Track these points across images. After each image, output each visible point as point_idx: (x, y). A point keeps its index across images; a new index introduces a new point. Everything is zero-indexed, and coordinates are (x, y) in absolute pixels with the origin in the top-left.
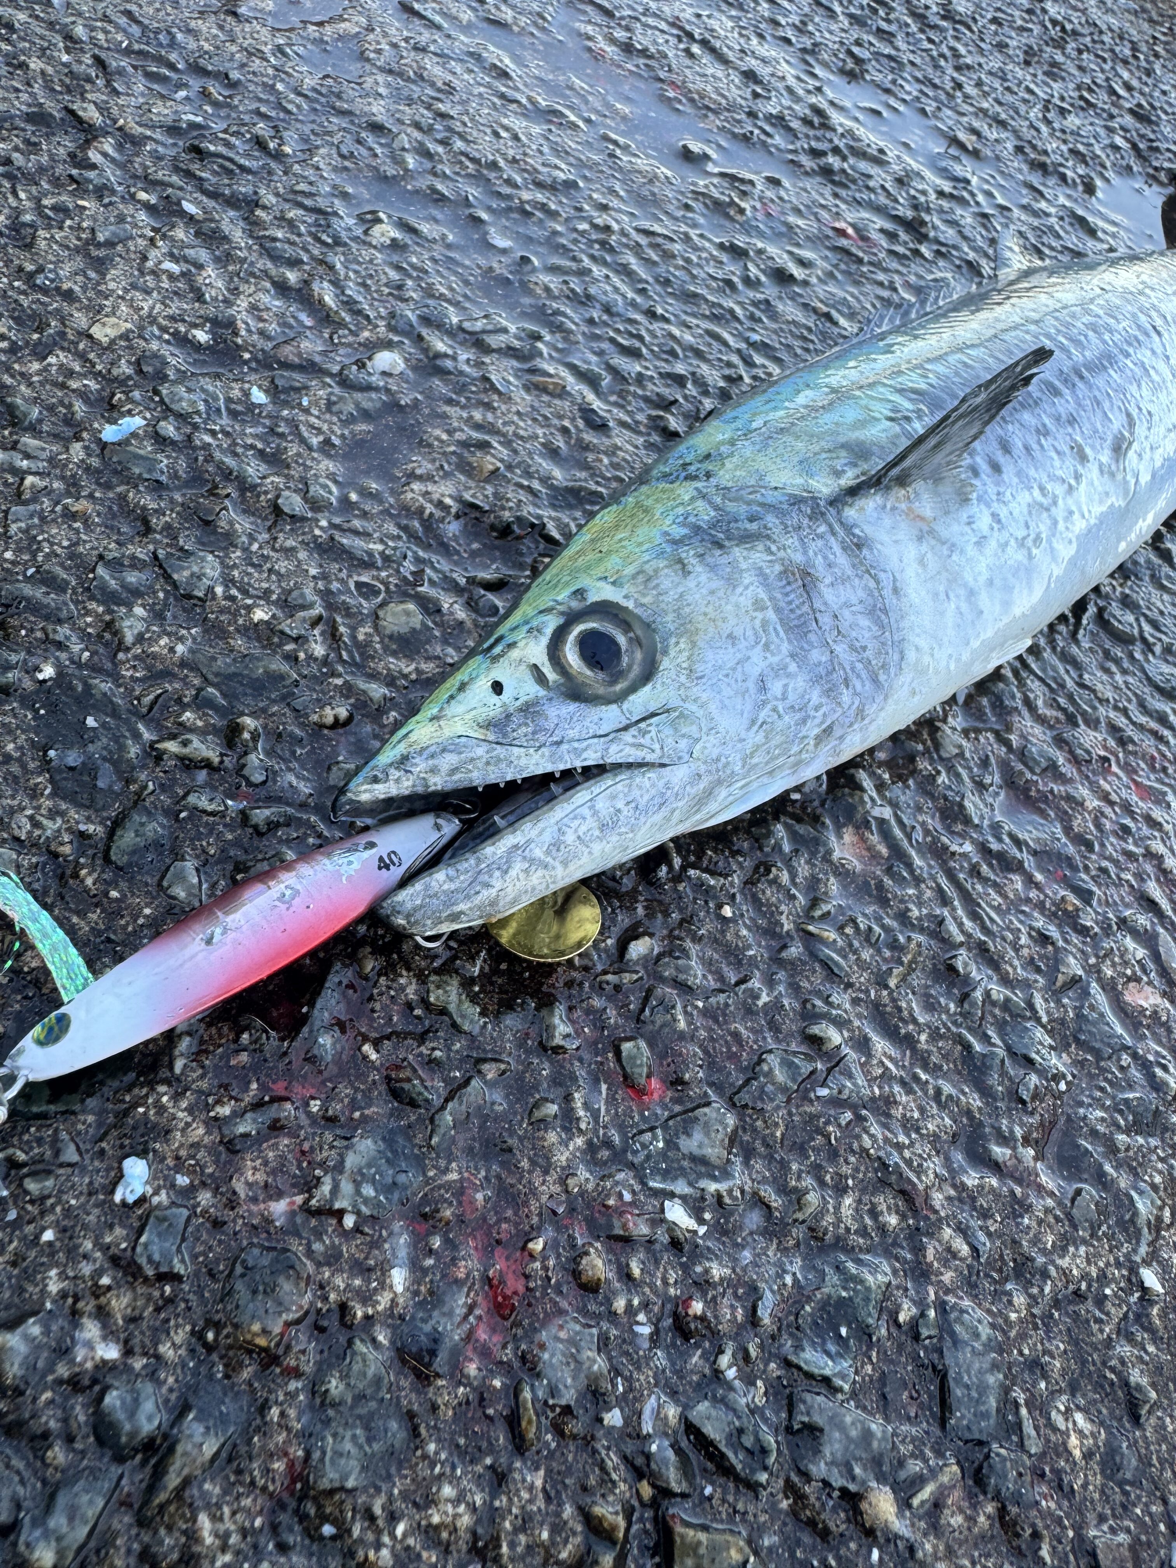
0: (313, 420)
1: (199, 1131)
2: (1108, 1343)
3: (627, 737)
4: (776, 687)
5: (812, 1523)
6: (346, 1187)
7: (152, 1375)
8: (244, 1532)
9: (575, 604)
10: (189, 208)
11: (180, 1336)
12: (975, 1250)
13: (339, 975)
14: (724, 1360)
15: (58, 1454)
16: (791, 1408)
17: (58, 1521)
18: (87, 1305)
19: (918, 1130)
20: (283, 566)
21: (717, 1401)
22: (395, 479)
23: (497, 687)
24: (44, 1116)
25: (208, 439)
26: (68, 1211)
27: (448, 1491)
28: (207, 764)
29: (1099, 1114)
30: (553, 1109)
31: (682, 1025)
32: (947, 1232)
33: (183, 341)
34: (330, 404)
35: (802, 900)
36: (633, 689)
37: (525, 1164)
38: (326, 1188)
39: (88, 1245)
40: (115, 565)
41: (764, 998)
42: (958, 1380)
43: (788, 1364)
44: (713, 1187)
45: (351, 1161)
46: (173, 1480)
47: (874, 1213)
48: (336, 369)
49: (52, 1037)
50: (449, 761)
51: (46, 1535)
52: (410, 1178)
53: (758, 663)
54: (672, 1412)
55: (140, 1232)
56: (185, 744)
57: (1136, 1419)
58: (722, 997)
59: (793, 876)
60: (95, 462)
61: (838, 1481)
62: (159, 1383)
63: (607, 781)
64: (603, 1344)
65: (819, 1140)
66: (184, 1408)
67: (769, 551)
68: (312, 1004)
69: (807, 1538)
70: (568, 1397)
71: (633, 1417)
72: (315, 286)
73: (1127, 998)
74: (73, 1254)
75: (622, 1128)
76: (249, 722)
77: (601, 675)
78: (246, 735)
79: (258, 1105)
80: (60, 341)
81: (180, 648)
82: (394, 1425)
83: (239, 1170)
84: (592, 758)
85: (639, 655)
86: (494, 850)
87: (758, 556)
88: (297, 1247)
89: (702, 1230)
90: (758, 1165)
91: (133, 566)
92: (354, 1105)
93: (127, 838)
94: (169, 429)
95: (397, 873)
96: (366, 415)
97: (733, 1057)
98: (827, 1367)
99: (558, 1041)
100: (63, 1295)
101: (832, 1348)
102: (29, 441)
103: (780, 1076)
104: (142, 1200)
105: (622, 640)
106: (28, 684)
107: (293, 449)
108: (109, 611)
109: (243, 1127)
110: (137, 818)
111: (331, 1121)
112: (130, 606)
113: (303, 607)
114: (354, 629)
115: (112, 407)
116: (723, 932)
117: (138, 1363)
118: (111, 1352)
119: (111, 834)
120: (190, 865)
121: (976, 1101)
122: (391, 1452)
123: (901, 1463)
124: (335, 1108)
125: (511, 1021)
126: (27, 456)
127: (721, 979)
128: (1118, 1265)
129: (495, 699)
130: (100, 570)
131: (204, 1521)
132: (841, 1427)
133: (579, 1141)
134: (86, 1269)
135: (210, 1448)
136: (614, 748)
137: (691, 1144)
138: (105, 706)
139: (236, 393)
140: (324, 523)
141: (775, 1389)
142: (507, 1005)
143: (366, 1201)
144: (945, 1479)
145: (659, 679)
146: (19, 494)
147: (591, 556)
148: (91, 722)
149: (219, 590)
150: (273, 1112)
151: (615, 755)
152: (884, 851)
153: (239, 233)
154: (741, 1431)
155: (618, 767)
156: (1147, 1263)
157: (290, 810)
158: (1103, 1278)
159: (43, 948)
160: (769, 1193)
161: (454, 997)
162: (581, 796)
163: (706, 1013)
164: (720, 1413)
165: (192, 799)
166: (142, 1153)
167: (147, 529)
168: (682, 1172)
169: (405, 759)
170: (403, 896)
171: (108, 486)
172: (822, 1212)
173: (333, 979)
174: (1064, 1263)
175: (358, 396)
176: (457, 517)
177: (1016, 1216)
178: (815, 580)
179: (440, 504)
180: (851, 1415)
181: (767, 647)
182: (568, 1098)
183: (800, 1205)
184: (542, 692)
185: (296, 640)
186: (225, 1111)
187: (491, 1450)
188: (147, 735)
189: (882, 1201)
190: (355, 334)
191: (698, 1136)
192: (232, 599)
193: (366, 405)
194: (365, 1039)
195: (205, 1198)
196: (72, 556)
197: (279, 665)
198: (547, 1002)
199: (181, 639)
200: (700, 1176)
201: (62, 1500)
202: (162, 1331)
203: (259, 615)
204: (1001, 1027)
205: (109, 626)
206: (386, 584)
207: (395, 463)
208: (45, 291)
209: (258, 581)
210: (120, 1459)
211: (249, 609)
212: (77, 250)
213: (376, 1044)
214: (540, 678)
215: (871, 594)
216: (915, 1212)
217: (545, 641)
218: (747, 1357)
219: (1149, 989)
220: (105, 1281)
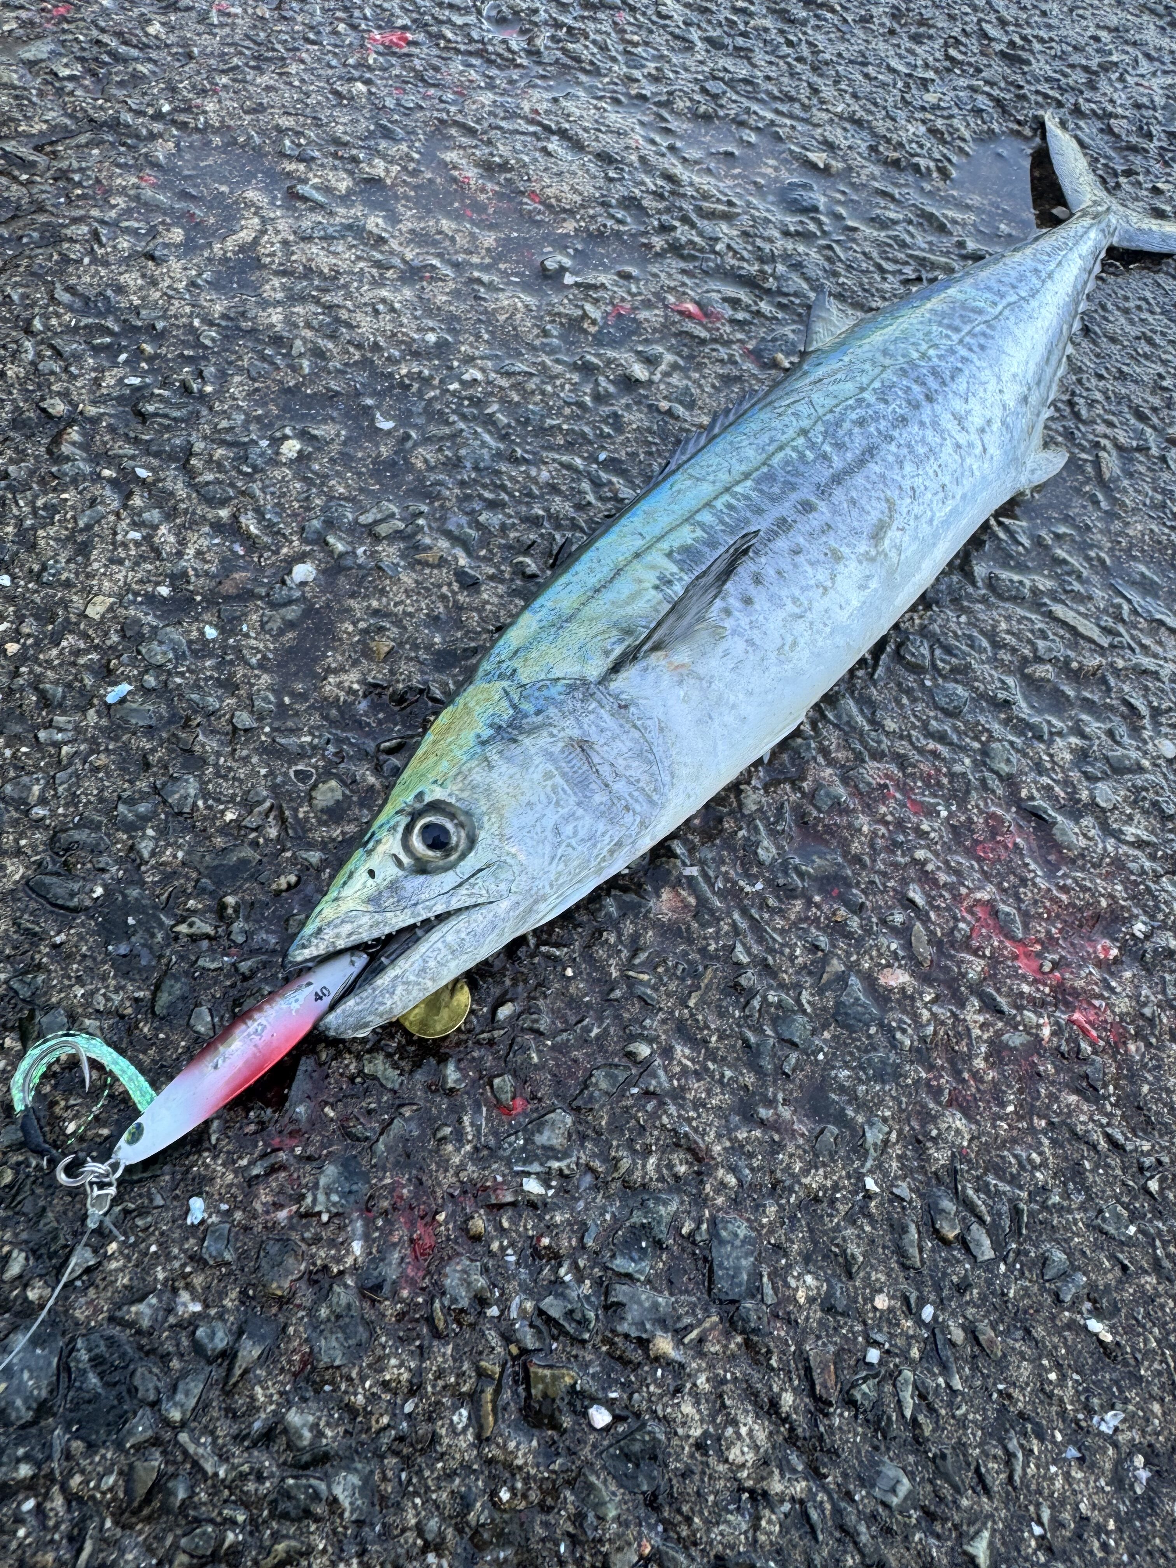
0: (253, 642)
1: (230, 1177)
2: (837, 1229)
3: (463, 891)
4: (568, 830)
5: (620, 1359)
6: (321, 1197)
7: (220, 1317)
8: (281, 1394)
9: (418, 806)
10: (142, 473)
11: (234, 1294)
12: (739, 1181)
13: (306, 1064)
14: (562, 1271)
15: (175, 1364)
16: (607, 1294)
17: (180, 1397)
18: (180, 1284)
19: (704, 1106)
20: (242, 773)
21: (557, 1296)
22: (316, 676)
23: (372, 873)
24: (140, 1181)
25: (178, 680)
26: (162, 1234)
27: (393, 1361)
28: (207, 936)
29: (847, 1073)
30: (447, 1130)
31: (536, 1059)
32: (721, 1172)
33: (152, 600)
34: (263, 625)
35: (625, 954)
36: (463, 856)
37: (433, 1167)
38: (309, 1200)
39: (176, 1251)
40: (131, 802)
41: (596, 1031)
42: (721, 1265)
43: (606, 1268)
44: (556, 1165)
45: (323, 1181)
46: (238, 1372)
47: (670, 1166)
48: (263, 591)
49: (135, 1138)
50: (347, 928)
51: (175, 1405)
52: (360, 1187)
53: (551, 818)
54: (529, 1305)
55: (203, 1240)
56: (191, 925)
57: (850, 1276)
58: (565, 1036)
59: (620, 935)
60: (104, 722)
61: (634, 1334)
62: (225, 1321)
63: (453, 921)
64: (485, 1270)
65: (633, 1123)
66: (240, 1333)
67: (552, 735)
68: (289, 1087)
69: (618, 1367)
70: (464, 1303)
71: (504, 1310)
72: (242, 519)
73: (882, 981)
74: (169, 1258)
75: (496, 1134)
76: (230, 900)
77: (439, 854)
78: (230, 911)
79: (264, 1156)
80: (68, 627)
81: (180, 854)
82: (361, 1329)
83: (257, 1196)
84: (440, 909)
85: (463, 834)
86: (383, 981)
87: (543, 740)
88: (295, 1236)
89: (551, 1192)
90: (589, 1145)
91: (142, 799)
92: (323, 1146)
93: (164, 998)
94: (150, 680)
95: (327, 1001)
96: (291, 625)
97: (572, 1075)
98: (631, 1267)
99: (450, 1084)
100: (166, 1279)
101: (635, 1255)
102: (60, 719)
103: (604, 1085)
104: (203, 1222)
105: (450, 826)
106: (88, 903)
107: (240, 672)
108: (131, 837)
109: (255, 1171)
110: (168, 982)
111: (310, 1159)
112: (143, 829)
113: (260, 803)
114: (295, 810)
115: (110, 672)
116: (567, 988)
117: (213, 1312)
118: (197, 1308)
119: (154, 994)
120: (204, 1010)
121: (749, 1079)
122: (359, 1345)
123: (679, 1318)
124: (311, 1150)
125: (419, 1076)
126: (60, 730)
127: (566, 1022)
128: (849, 1177)
129: (371, 882)
130: (122, 808)
131: (258, 1389)
132: (640, 1303)
133: (468, 1148)
134: (176, 1264)
135: (256, 1353)
136: (454, 900)
137: (542, 1139)
138: (137, 908)
139: (195, 634)
140: (267, 729)
141: (598, 1283)
142: (417, 1065)
143: (334, 1204)
144: (707, 1325)
145: (479, 846)
146: (60, 762)
147: (432, 759)
148: (131, 921)
149: (200, 803)
150: (272, 1160)
151: (455, 904)
152: (692, 901)
153: (180, 485)
154: (572, 1312)
155: (459, 911)
156: (871, 1172)
157: (264, 957)
158: (836, 1188)
159: (124, 1080)
160: (596, 1164)
161: (381, 1067)
162: (435, 936)
163: (553, 1048)
164: (560, 1302)
165: (201, 962)
166: (199, 1195)
167: (147, 766)
168: (536, 1158)
169: (320, 930)
170: (331, 1018)
171: (116, 739)
172: (630, 1172)
173: (302, 1068)
174: (806, 1181)
175: (283, 611)
176: (365, 696)
177: (774, 1153)
178: (591, 744)
179: (350, 691)
180: (645, 1295)
181: (557, 803)
182: (460, 1121)
183: (616, 1168)
184: (401, 873)
185: (256, 830)
186: (244, 1162)
187: (419, 1337)
188: (168, 922)
189: (676, 1157)
190: (276, 552)
191: (546, 1133)
192: (209, 808)
193: (290, 617)
194: (326, 1103)
195: (238, 1215)
196: (101, 800)
197: (247, 852)
198: (443, 1059)
199: (180, 847)
200: (549, 1158)
201: (181, 1386)
202: (222, 1294)
203: (230, 816)
204: (775, 1021)
205: (132, 848)
206: (316, 767)
207: (316, 660)
208: (49, 585)
209: (227, 789)
210: (210, 1363)
211: (222, 812)
212: (68, 539)
213: (333, 1106)
214: (399, 863)
215: (636, 742)
216: (700, 1160)
217: (399, 835)
218: (577, 1267)
219: (899, 971)
220: (188, 1269)
